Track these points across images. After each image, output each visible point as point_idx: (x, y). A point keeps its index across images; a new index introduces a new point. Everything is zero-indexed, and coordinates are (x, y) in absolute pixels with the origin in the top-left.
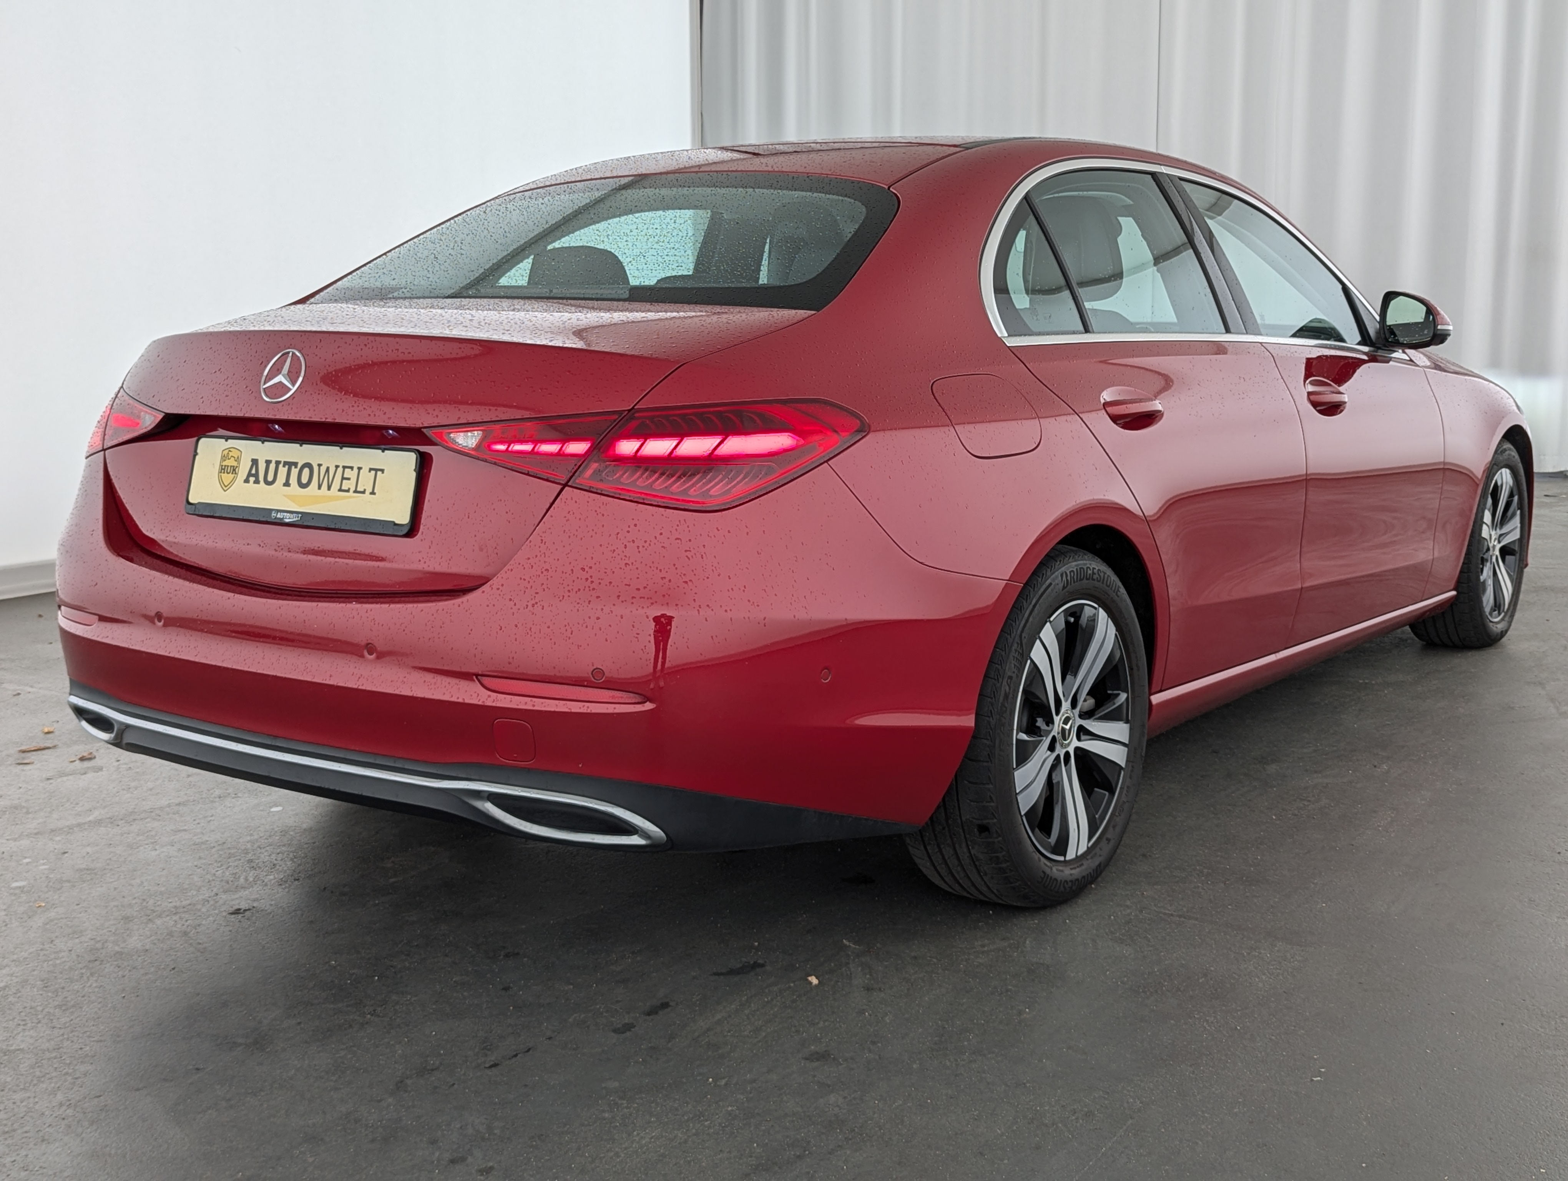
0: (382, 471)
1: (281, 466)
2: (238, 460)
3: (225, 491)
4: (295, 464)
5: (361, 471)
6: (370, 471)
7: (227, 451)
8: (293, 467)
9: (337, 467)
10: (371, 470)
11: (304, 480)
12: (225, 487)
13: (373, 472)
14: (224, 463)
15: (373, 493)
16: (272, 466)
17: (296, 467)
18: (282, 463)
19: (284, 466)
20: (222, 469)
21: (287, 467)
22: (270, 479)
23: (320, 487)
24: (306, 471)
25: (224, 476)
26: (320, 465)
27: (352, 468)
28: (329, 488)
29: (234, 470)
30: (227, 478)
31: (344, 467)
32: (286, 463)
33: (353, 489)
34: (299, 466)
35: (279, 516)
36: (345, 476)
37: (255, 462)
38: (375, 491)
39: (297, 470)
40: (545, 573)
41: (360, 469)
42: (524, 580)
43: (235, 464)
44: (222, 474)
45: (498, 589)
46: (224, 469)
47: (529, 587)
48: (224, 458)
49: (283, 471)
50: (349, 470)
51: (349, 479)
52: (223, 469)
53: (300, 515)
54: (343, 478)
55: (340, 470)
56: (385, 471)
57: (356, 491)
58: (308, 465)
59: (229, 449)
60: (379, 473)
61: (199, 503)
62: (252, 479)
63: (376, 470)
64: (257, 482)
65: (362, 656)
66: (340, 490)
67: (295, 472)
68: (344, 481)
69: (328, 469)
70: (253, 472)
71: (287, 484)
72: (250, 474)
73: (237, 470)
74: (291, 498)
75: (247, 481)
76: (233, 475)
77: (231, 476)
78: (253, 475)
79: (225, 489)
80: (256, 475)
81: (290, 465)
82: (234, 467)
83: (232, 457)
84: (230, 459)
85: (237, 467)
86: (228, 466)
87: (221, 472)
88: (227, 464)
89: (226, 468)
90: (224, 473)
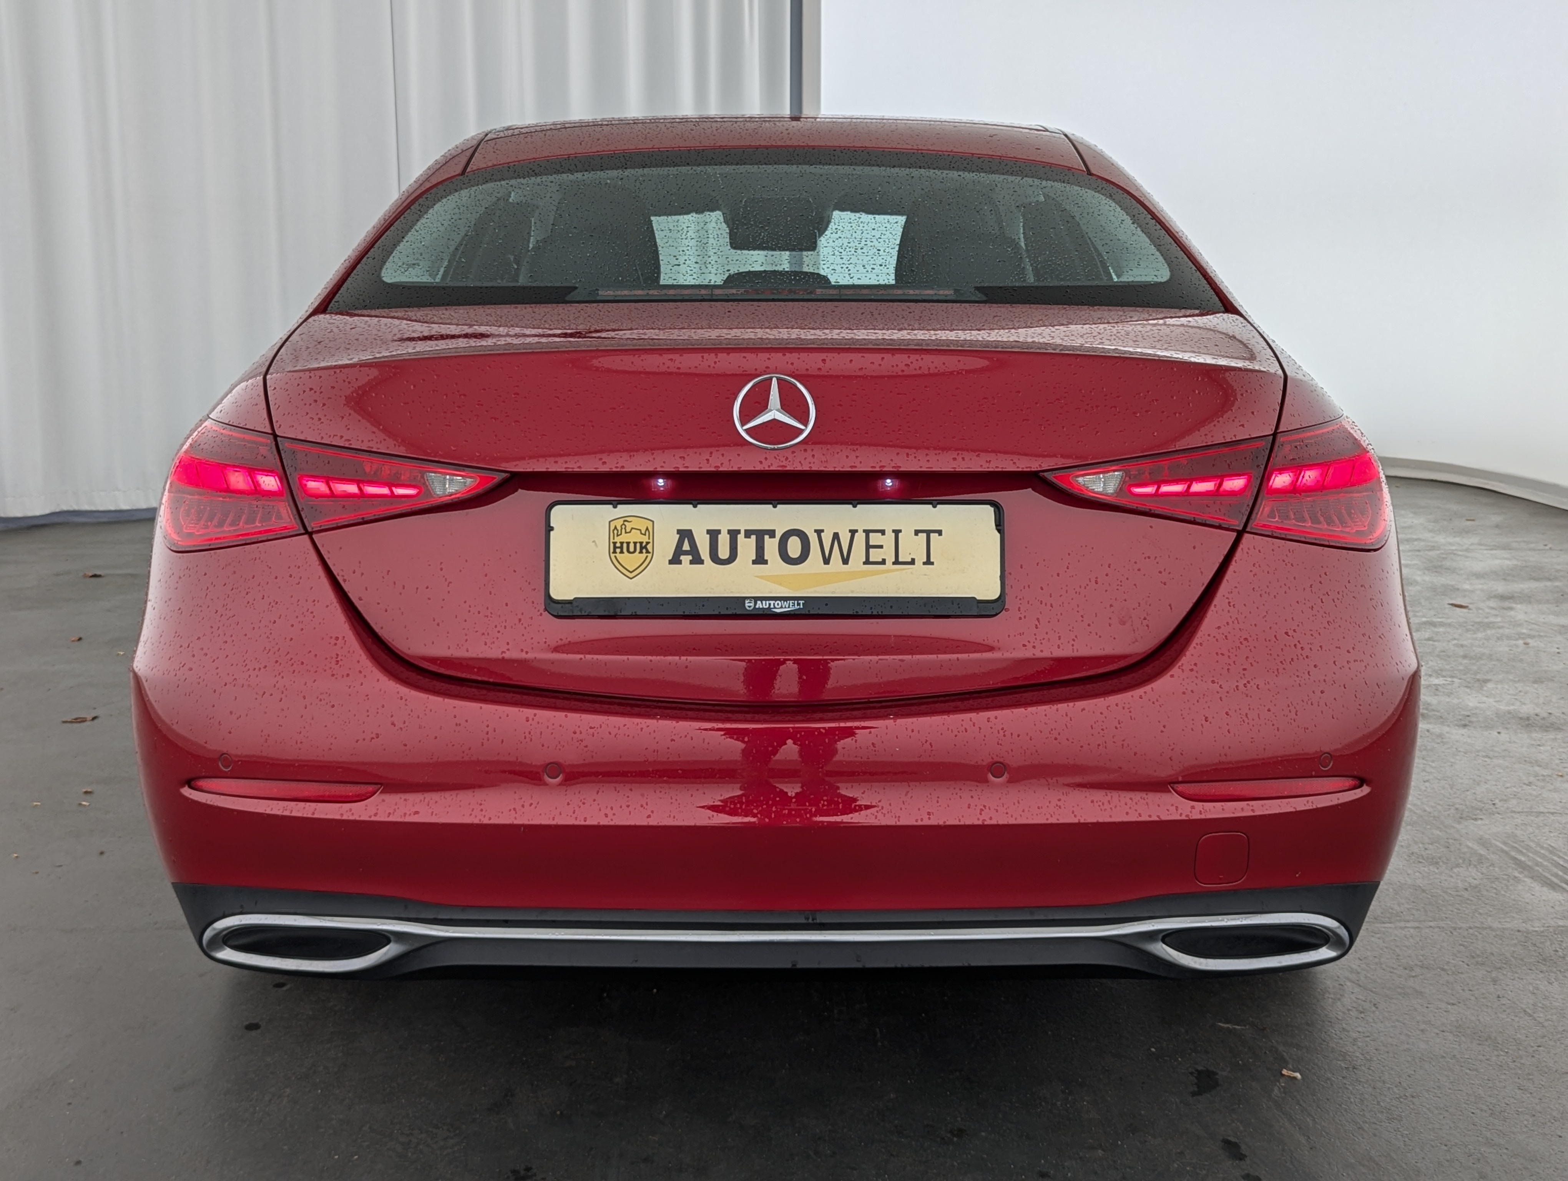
0: (940, 532)
1: (741, 537)
2: (647, 533)
3: (631, 579)
4: (772, 533)
5: (901, 535)
6: (916, 534)
7: (621, 521)
8: (766, 537)
9: (853, 532)
10: (917, 532)
11: (794, 554)
12: (631, 573)
13: (923, 535)
14: (618, 540)
15: (928, 562)
16: (724, 538)
17: (773, 536)
18: (743, 532)
19: (748, 536)
20: (615, 548)
21: (753, 537)
22: (723, 555)
23: (827, 561)
24: (794, 541)
25: (624, 558)
26: (819, 532)
27: (883, 532)
30: (630, 559)
31: (867, 532)
32: (750, 533)
33: (890, 560)
34: (778, 535)
35: (761, 605)
36: (873, 543)
37: (686, 534)
38: (933, 560)
39: (776, 540)
40: (1245, 642)
41: (897, 532)
42: (1222, 654)
43: (645, 539)
45: (1192, 670)
46: (621, 548)
47: (1232, 663)
48: (615, 531)
49: (747, 544)
50: (879, 534)
51: (880, 547)
52: (617, 548)
53: (802, 602)
54: (868, 547)
55: (860, 537)
56: (944, 533)
57: (897, 562)
58: (795, 533)
59: (625, 520)
60: (934, 535)
61: (575, 598)
62: (686, 558)
63: (928, 532)
64: (697, 560)
65: (986, 781)
66: (867, 562)
67: (771, 543)
68: (872, 551)
69: (836, 536)
70: (686, 547)
71: (760, 561)
72: (679, 552)
73: (649, 547)
74: (776, 579)
75: (675, 560)
76: (644, 555)
77: (639, 557)
78: (686, 553)
79: (631, 575)
80: (693, 553)
81: (760, 535)
82: (641, 543)
83: (632, 528)
84: (630, 532)
85: (648, 543)
86: (628, 543)
87: (615, 552)
88: (625, 541)
89: (625, 545)
90: (622, 552)
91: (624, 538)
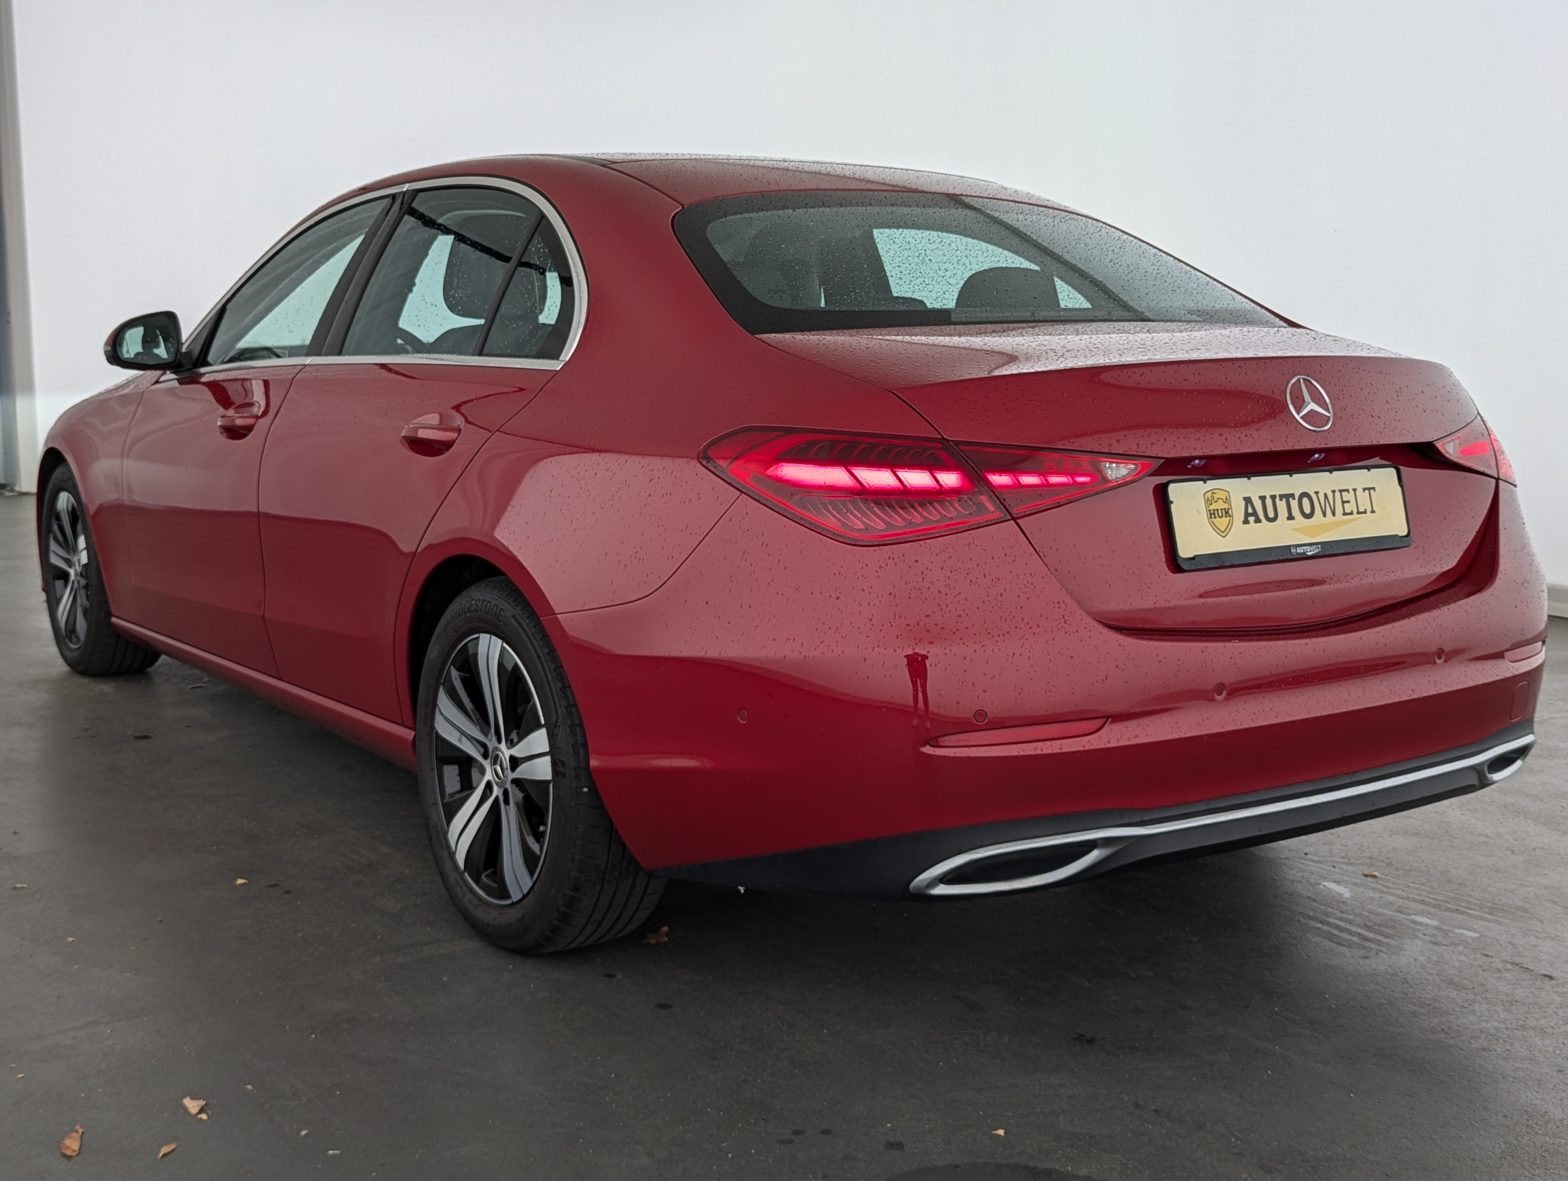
0: (1373, 488)
1: (1277, 500)
2: (1227, 500)
3: (1224, 537)
4: (1292, 496)
5: (1357, 492)
6: (1364, 491)
7: (1210, 493)
8: (1291, 499)
9: (1333, 492)
11: (1307, 510)
12: (1223, 533)
13: (1367, 492)
14: (1212, 507)
15: (1373, 512)
16: (1269, 502)
17: (1294, 499)
18: (1278, 497)
19: (1281, 500)
20: (1211, 514)
21: (1284, 500)
22: (1271, 514)
23: (1324, 515)
24: (1305, 501)
25: (1217, 521)
26: (1317, 493)
27: (1348, 490)
28: (1334, 514)
29: (1227, 513)
30: (1222, 522)
31: (1341, 491)
32: (1282, 497)
33: (1355, 511)
34: (1297, 497)
35: (1300, 550)
36: (1345, 499)
37: (1248, 500)
38: (1374, 509)
39: (1296, 501)
41: (1355, 490)
43: (1226, 506)
44: (1213, 520)
46: (1214, 514)
48: (1209, 502)
49: (1281, 505)
50: (1346, 493)
51: (1348, 502)
52: (1212, 514)
53: (1319, 546)
54: (1343, 502)
55: (1337, 494)
56: (1376, 489)
57: (1359, 513)
58: (1304, 495)
59: (1213, 492)
60: (1372, 491)
61: (1193, 556)
62: (1252, 519)
63: (1369, 489)
64: (1258, 521)
66: (1345, 514)
67: (1294, 504)
68: (1346, 505)
69: (1326, 496)
70: (1250, 511)
71: (1291, 517)
72: (1247, 515)
73: (1230, 512)
74: (1301, 530)
75: (1246, 522)
76: (1228, 518)
77: (1226, 520)
78: (1251, 515)
79: (1224, 534)
80: (1255, 514)
81: (1287, 497)
82: (1225, 509)
83: (1218, 499)
84: (1217, 502)
85: (1229, 509)
86: (1218, 510)
87: (1211, 518)
88: (1216, 508)
89: (1216, 512)
90: (1215, 518)
91: (1214, 506)
